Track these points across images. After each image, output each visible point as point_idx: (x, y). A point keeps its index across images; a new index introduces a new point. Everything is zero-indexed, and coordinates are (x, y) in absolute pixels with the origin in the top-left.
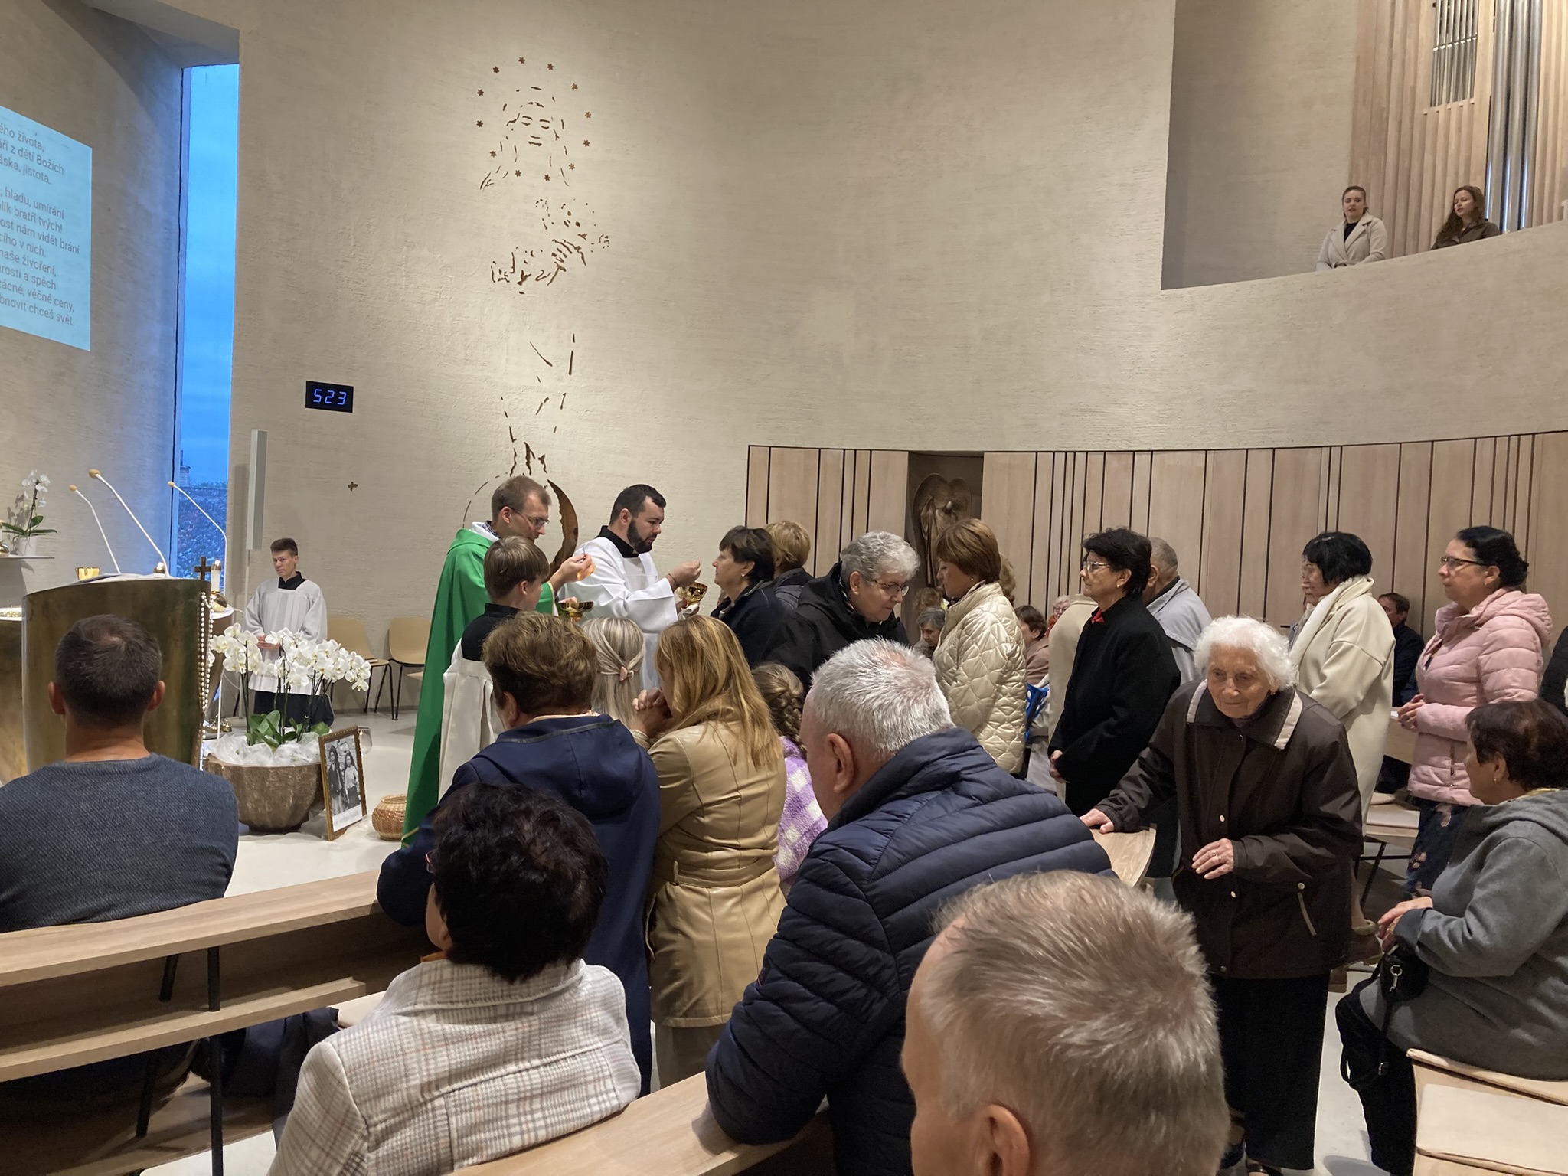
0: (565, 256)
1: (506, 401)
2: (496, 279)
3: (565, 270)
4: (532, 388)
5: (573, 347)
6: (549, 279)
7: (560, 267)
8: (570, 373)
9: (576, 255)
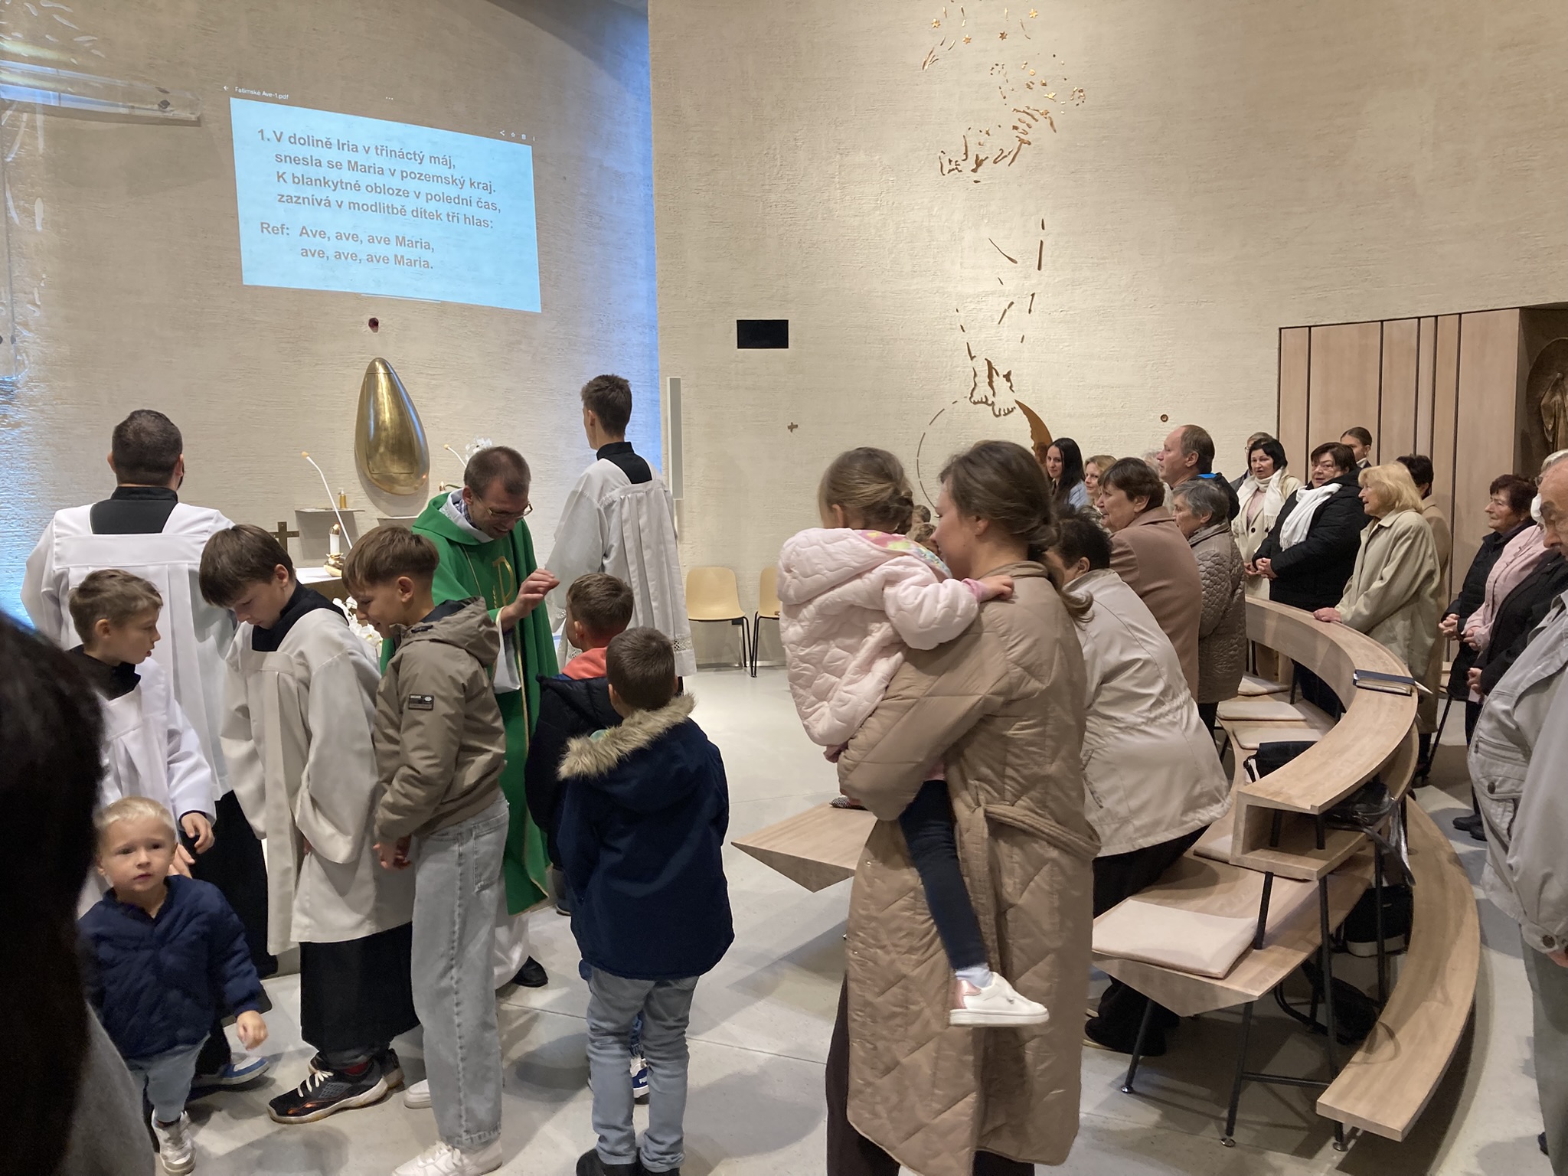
0: (1029, 126)
1: (962, 313)
2: (945, 171)
3: (1030, 144)
4: (993, 293)
5: (1042, 235)
6: (1011, 157)
7: (1022, 141)
8: (1039, 268)
9: (1044, 123)
